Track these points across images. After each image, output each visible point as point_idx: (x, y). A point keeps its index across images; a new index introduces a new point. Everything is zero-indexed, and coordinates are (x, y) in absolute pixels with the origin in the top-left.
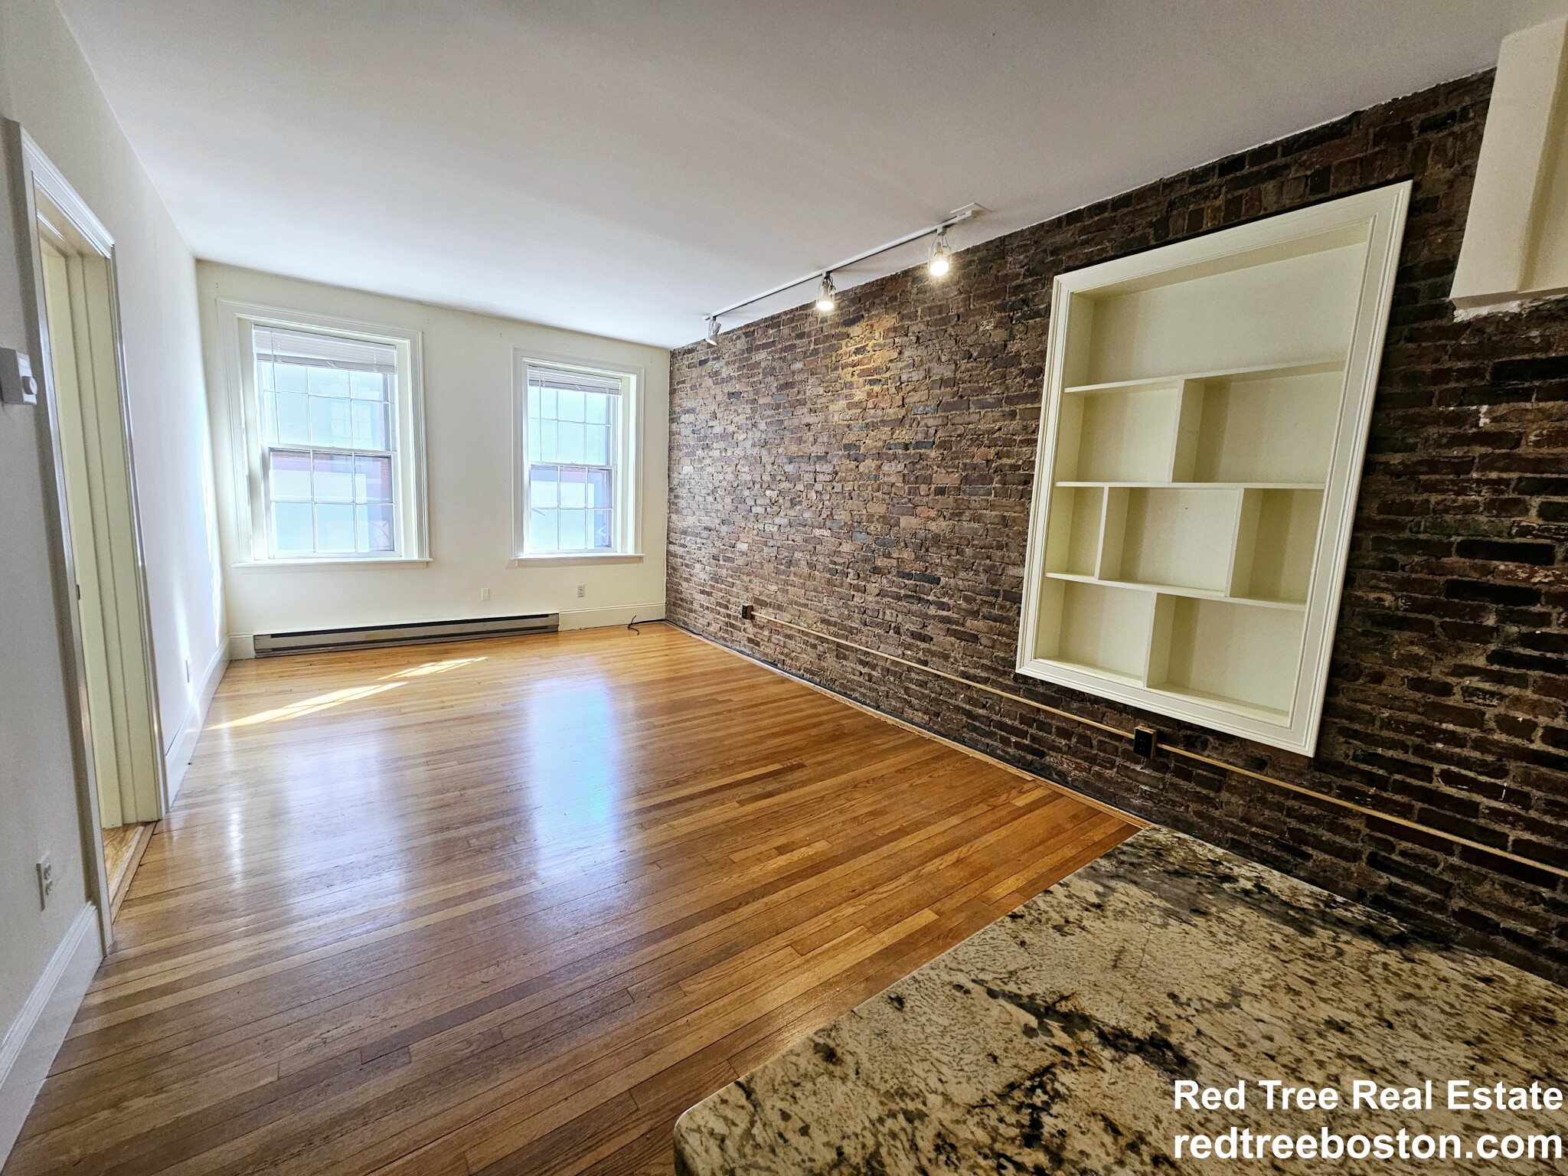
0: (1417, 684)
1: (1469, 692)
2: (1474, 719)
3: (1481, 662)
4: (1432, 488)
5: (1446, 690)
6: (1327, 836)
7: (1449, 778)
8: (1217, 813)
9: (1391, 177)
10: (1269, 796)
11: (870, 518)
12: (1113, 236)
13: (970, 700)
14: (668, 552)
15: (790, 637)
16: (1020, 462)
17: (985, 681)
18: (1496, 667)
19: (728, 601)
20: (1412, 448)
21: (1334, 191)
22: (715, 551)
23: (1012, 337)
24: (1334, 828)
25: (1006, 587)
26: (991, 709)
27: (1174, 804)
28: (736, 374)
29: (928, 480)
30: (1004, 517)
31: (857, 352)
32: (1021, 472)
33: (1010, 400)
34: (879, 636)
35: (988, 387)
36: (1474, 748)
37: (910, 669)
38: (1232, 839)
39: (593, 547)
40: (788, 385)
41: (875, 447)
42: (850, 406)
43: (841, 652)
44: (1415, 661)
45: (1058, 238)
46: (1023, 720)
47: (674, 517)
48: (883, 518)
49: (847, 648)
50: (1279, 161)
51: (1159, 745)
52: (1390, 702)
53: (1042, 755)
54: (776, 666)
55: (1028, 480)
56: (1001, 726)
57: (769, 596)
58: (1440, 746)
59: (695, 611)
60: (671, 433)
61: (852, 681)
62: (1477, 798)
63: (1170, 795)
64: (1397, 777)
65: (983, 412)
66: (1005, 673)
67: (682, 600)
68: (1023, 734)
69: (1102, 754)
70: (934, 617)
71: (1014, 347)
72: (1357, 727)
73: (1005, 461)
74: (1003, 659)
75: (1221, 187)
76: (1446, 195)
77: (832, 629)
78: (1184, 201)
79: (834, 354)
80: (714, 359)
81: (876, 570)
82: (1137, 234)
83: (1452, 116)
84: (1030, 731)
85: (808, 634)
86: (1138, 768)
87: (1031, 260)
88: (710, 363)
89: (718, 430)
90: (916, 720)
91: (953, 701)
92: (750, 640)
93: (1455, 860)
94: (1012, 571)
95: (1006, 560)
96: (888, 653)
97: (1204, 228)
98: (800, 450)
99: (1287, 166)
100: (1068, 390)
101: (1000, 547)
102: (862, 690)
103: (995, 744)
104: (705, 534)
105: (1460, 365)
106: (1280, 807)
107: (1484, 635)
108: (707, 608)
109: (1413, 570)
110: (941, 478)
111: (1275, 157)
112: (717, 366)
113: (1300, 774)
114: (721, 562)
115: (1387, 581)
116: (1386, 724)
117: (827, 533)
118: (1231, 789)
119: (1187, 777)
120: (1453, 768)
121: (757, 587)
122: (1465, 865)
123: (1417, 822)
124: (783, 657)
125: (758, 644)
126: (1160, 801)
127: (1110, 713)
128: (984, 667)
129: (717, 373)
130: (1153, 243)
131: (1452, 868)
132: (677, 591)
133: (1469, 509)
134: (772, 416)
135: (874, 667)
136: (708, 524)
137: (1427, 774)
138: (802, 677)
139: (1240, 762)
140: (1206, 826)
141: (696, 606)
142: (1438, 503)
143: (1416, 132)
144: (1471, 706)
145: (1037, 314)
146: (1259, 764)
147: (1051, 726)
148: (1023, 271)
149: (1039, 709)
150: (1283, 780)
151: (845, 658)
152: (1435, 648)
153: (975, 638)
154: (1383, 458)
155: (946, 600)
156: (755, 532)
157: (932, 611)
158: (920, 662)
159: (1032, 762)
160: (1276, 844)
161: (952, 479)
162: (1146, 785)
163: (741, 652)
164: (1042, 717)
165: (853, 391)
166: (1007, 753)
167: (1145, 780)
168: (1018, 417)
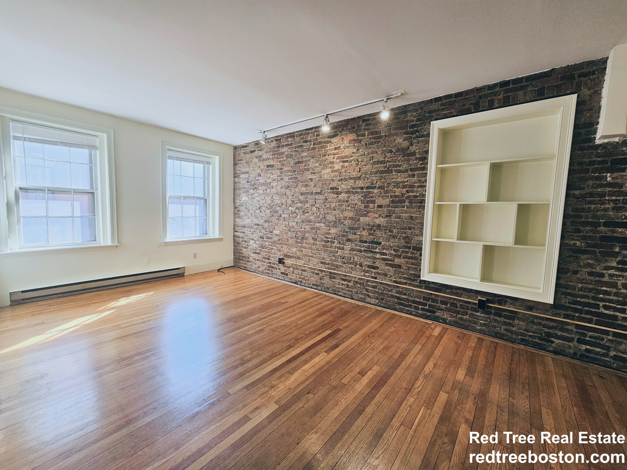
0: (591, 274)
1: (611, 276)
2: (615, 285)
3: (614, 264)
4: (591, 203)
5: (602, 275)
6: (559, 333)
7: (605, 307)
8: (514, 329)
9: (568, 92)
10: (535, 320)
11: (345, 218)
12: (456, 107)
13: (398, 292)
14: (234, 236)
15: (304, 271)
16: (418, 194)
17: (406, 284)
18: (620, 266)
19: (270, 256)
20: (583, 189)
21: (546, 96)
22: (261, 235)
23: (411, 144)
24: (562, 330)
25: (414, 245)
26: (409, 295)
27: (495, 327)
28: (271, 157)
29: (373, 202)
30: (412, 217)
31: (335, 149)
32: (419, 198)
33: (411, 170)
34: (352, 268)
35: (401, 164)
36: (614, 296)
37: (368, 281)
38: (521, 339)
39: (199, 235)
40: (299, 162)
41: (347, 189)
42: (333, 171)
43: (332, 276)
44: (590, 265)
45: (431, 107)
46: (425, 298)
47: (237, 220)
48: (351, 218)
49: (335, 274)
50: (524, 84)
51: (488, 304)
52: (581, 281)
53: (434, 312)
54: (297, 284)
55: (423, 201)
56: (414, 302)
57: (292, 253)
58: (601, 296)
59: (251, 262)
60: (235, 183)
61: (338, 288)
62: (617, 314)
63: (493, 324)
64: (586, 308)
65: (399, 174)
66: (414, 280)
67: (243, 257)
68: (425, 305)
69: (462, 310)
70: (379, 259)
71: (413, 149)
72: (569, 291)
73: (411, 194)
74: (414, 274)
75: (501, 91)
76: (589, 100)
77: (327, 266)
78: (486, 96)
79: (324, 150)
80: (258, 150)
81: (348, 240)
82: (466, 107)
83: (590, 72)
84: (428, 303)
85: (314, 269)
86: (478, 314)
87: (419, 115)
88: (256, 152)
89: (262, 181)
90: (372, 302)
91: (390, 293)
92: (282, 273)
93: (610, 337)
94: (416, 238)
95: (413, 234)
96: (357, 275)
97: (495, 107)
98: (307, 190)
99: (527, 86)
100: (439, 166)
101: (410, 228)
102: (344, 291)
103: (412, 309)
104: (256, 227)
105: (599, 159)
106: (540, 324)
107: (616, 254)
108: (258, 260)
109: (587, 232)
110: (380, 201)
111: (522, 82)
112: (260, 153)
113: (547, 311)
114: (265, 239)
115: (578, 236)
116: (581, 289)
117: (322, 225)
118: (519, 319)
119: (500, 316)
120: (607, 304)
121: (285, 250)
122: (614, 339)
123: (595, 324)
124: (301, 280)
125: (287, 275)
126: (489, 326)
127: (464, 293)
128: (404, 278)
129: (260, 157)
130: (473, 111)
131: (610, 340)
132: (240, 253)
133: (606, 210)
134: (292, 175)
135: (349, 281)
136: (257, 223)
137: (597, 306)
138: (312, 288)
139: (521, 308)
140: (509, 334)
141: (251, 259)
142: (594, 208)
143: (576, 77)
144: (612, 280)
145: (423, 136)
146: (530, 308)
147: (438, 300)
148: (415, 119)
149: (432, 294)
150: (541, 314)
151: (334, 278)
152: (597, 260)
153: (400, 266)
154: (572, 192)
155: (385, 251)
156: (284, 226)
157: (378, 256)
158: (373, 277)
159: (430, 316)
160: (540, 338)
161: (386, 201)
162: (482, 320)
163: (278, 279)
164: (433, 297)
165: (334, 165)
166: (418, 313)
167: (481, 318)
168: (416, 176)
